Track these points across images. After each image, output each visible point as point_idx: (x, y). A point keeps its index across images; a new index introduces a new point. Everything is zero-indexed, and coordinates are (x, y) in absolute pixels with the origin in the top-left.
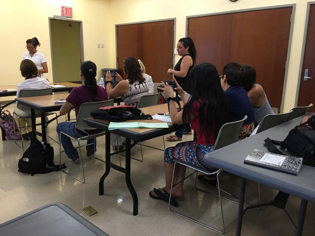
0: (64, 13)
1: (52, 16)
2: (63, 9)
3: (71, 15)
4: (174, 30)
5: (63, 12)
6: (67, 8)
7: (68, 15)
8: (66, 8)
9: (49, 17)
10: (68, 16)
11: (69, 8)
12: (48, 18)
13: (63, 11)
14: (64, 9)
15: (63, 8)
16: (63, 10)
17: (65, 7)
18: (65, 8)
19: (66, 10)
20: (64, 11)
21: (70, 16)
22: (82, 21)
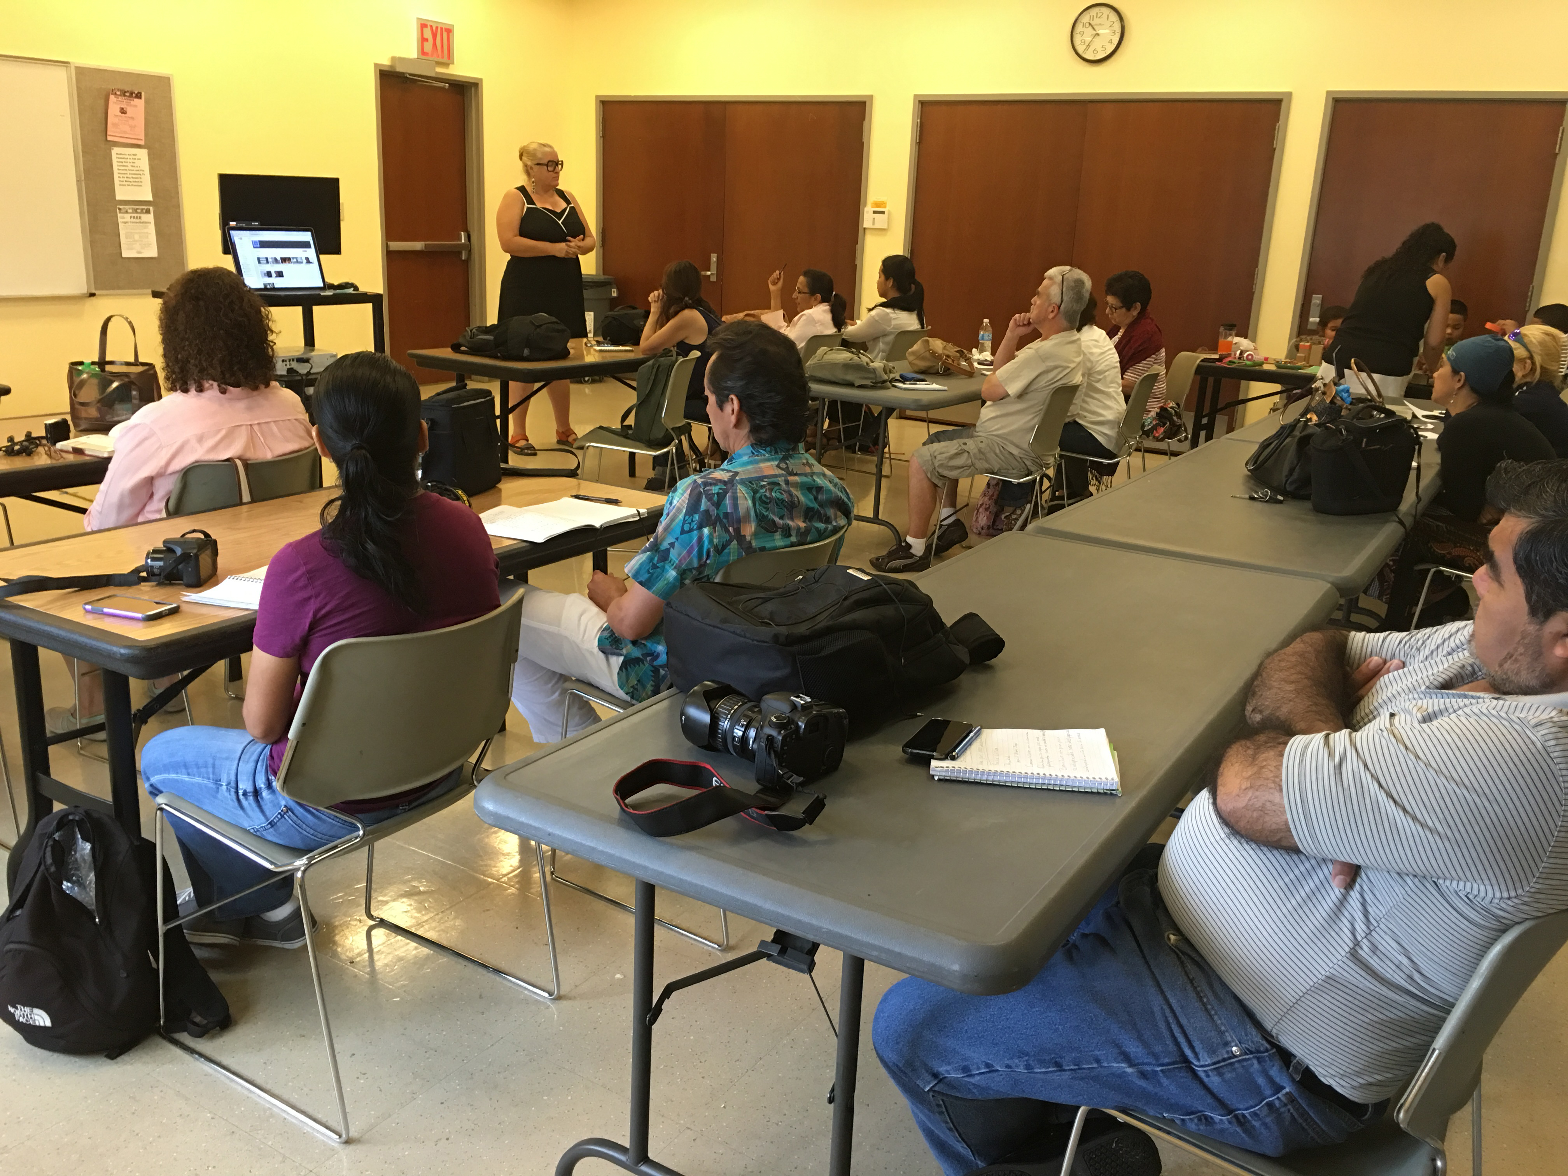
0: (428, 47)
1: (385, 61)
2: (425, 29)
3: (449, 57)
4: (865, 140)
5: (425, 43)
6: (437, 28)
7: (438, 57)
8: (434, 28)
9: (376, 65)
10: (440, 60)
11: (441, 28)
12: (373, 67)
13: (423, 40)
14: (428, 34)
15: (423, 26)
16: (425, 36)
17: (429, 24)
18: (431, 26)
19: (434, 36)
20: (427, 40)
21: (445, 60)
22: (481, 80)
